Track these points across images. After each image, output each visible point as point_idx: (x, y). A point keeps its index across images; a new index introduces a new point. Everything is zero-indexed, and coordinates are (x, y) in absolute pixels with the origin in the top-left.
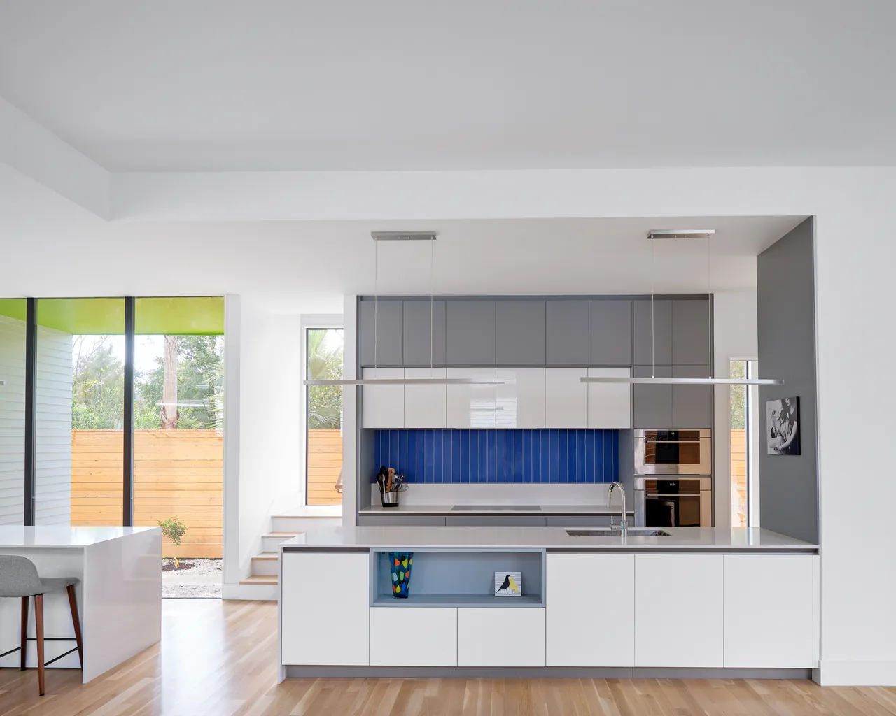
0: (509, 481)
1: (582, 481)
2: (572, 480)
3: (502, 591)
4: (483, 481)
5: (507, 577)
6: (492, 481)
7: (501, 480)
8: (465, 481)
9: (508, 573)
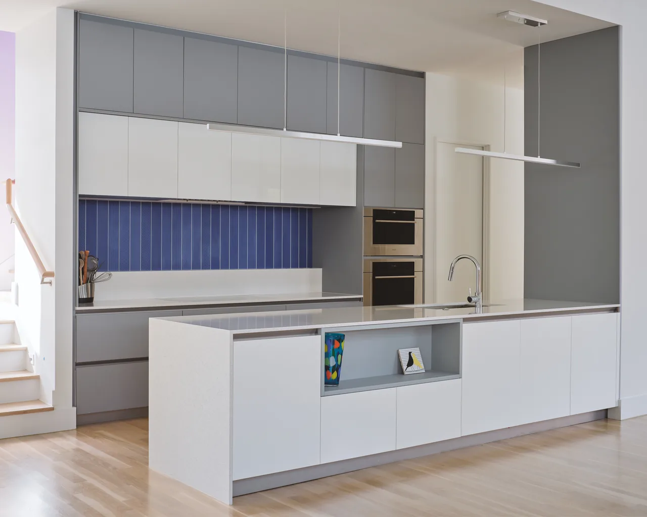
0: (206, 267)
1: (278, 266)
2: (269, 266)
3: (410, 369)
4: (177, 267)
5: (410, 353)
6: (186, 267)
7: (196, 267)
8: (157, 267)
9: (410, 350)
